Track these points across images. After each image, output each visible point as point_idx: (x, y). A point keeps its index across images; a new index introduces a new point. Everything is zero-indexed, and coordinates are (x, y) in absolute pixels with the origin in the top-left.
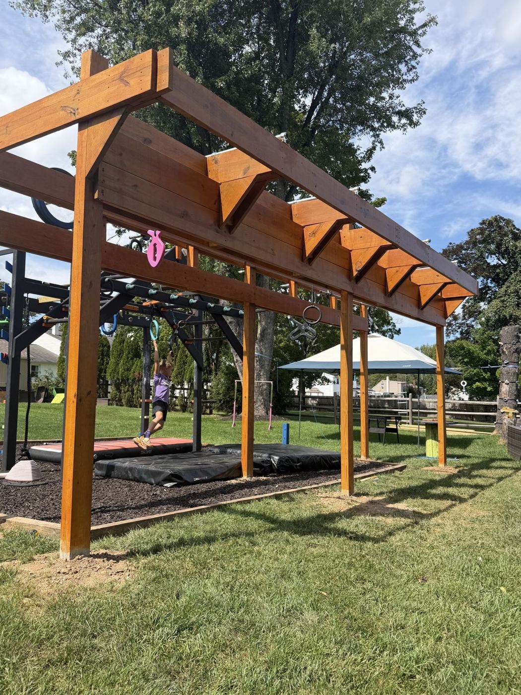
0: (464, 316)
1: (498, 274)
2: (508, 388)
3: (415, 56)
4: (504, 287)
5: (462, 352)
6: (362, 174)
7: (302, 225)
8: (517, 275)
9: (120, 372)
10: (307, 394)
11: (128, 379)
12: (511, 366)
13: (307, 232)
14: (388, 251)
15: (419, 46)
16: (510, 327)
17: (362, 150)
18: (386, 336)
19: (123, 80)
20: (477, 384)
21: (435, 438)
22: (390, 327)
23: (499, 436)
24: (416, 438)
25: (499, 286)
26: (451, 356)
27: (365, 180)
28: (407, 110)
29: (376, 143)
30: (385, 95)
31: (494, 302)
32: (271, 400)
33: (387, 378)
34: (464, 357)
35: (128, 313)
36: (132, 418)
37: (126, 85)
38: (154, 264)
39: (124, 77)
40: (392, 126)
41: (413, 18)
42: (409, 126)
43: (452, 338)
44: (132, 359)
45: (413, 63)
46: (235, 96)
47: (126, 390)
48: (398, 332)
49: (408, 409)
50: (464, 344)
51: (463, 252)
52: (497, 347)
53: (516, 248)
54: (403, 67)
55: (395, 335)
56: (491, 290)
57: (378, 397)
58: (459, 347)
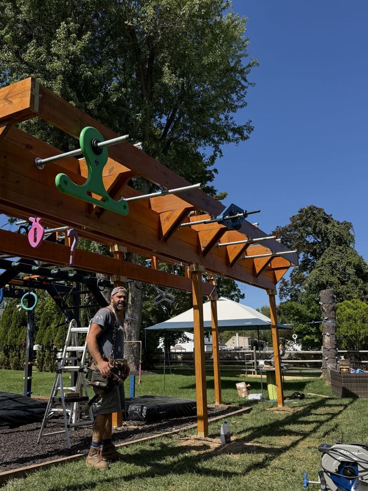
0: (292, 283)
1: (315, 250)
2: (329, 339)
3: (243, 88)
4: (321, 259)
5: (293, 311)
6: (208, 175)
7: (159, 212)
8: (330, 250)
9: (8, 340)
10: (173, 351)
11: (15, 345)
12: (330, 321)
13: (163, 218)
14: (227, 232)
15: (246, 81)
16: (327, 290)
17: (207, 157)
18: (233, 300)
19: (7, 100)
20: (307, 336)
21: (274, 383)
22: (236, 293)
23: (326, 379)
24: (260, 384)
25: (317, 258)
26: (284, 315)
27: (210, 179)
28: (239, 128)
29: (217, 152)
30: (222, 116)
31: (314, 271)
32: (141, 357)
33: (237, 334)
34: (294, 315)
35: (14, 287)
36: (19, 380)
37: (10, 104)
38: (34, 245)
39: (9, 97)
40: (228, 140)
41: (240, 61)
42: (240, 140)
43: (284, 300)
44: (19, 327)
45: (242, 93)
46: (105, 116)
47: (14, 355)
48: (243, 297)
49: (253, 359)
50: (294, 305)
51: (288, 233)
52: (318, 307)
53: (327, 230)
54: (234, 96)
55: (240, 299)
56: (311, 262)
57: (230, 350)
58: (290, 307)
